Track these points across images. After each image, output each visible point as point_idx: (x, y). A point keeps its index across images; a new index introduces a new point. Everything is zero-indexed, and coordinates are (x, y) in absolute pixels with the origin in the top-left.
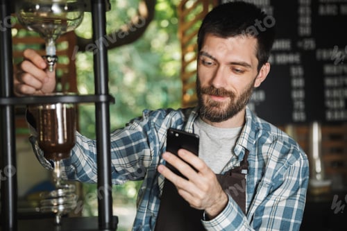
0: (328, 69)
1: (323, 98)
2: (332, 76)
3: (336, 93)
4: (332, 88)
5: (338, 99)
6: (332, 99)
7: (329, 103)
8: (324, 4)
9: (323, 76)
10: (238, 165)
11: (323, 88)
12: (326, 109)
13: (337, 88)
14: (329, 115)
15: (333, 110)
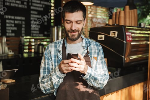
0: (7, 21)
1: (6, 30)
2: (8, 23)
3: (9, 28)
4: (8, 27)
5: (9, 30)
6: (8, 30)
7: (7, 31)
8: (7, 2)
9: (6, 23)
11: (6, 26)
12: (6, 32)
13: (10, 27)
14: (7, 34)
15: (8, 33)
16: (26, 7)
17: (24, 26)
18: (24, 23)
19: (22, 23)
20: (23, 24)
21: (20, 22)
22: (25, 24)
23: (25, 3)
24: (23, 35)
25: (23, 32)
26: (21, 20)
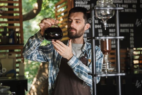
0: (110, 30)
10: (84, 55)
16: (135, 11)
17: (132, 35)
18: (132, 30)
19: (130, 31)
20: (132, 33)
21: (128, 30)
22: (134, 33)
23: (134, 6)
24: (132, 46)
25: (132, 42)
26: (129, 28)
